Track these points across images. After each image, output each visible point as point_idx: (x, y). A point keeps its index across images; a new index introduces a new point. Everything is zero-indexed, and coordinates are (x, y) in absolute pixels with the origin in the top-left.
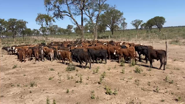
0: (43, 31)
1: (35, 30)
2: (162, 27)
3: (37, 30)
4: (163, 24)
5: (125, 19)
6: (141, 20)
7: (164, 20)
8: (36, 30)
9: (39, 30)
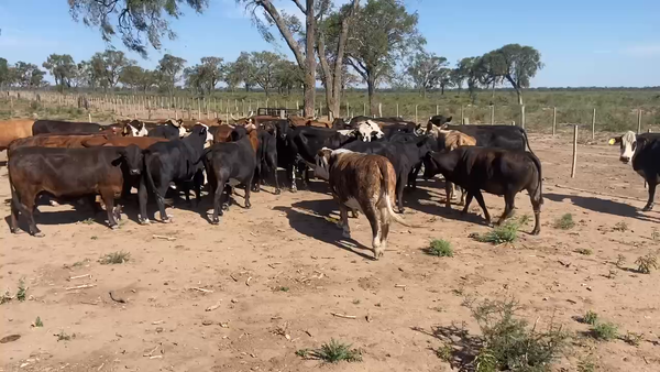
0: (59, 73)
1: (24, 66)
2: (525, 83)
3: (34, 67)
4: (531, 74)
5: (422, 41)
6: (440, 56)
7: (537, 59)
8: (29, 66)
9: (44, 65)
